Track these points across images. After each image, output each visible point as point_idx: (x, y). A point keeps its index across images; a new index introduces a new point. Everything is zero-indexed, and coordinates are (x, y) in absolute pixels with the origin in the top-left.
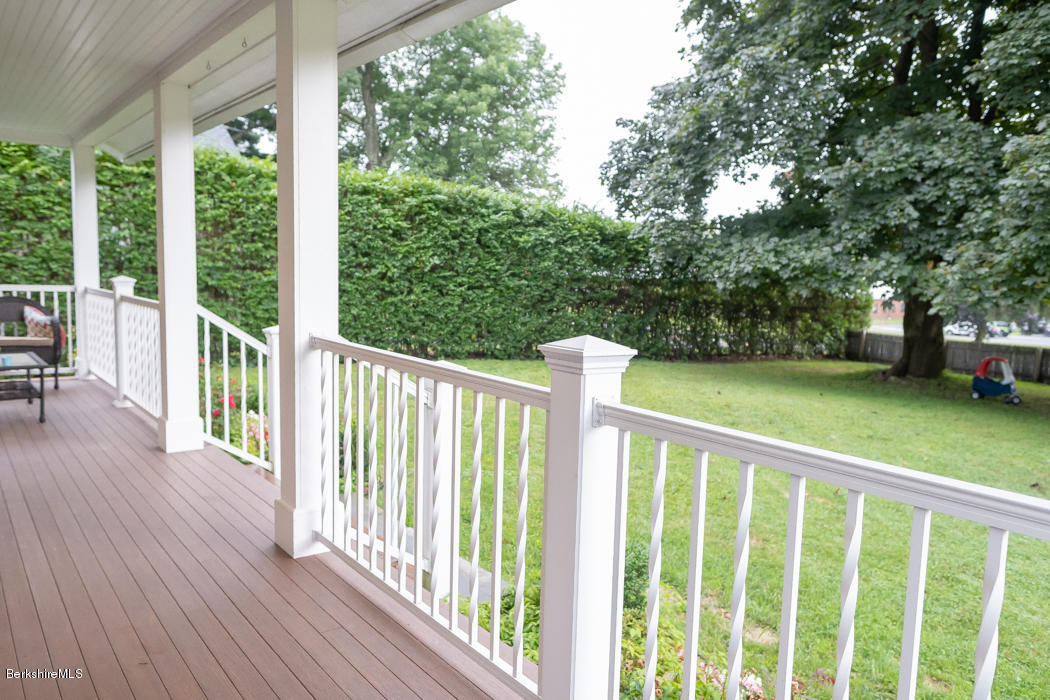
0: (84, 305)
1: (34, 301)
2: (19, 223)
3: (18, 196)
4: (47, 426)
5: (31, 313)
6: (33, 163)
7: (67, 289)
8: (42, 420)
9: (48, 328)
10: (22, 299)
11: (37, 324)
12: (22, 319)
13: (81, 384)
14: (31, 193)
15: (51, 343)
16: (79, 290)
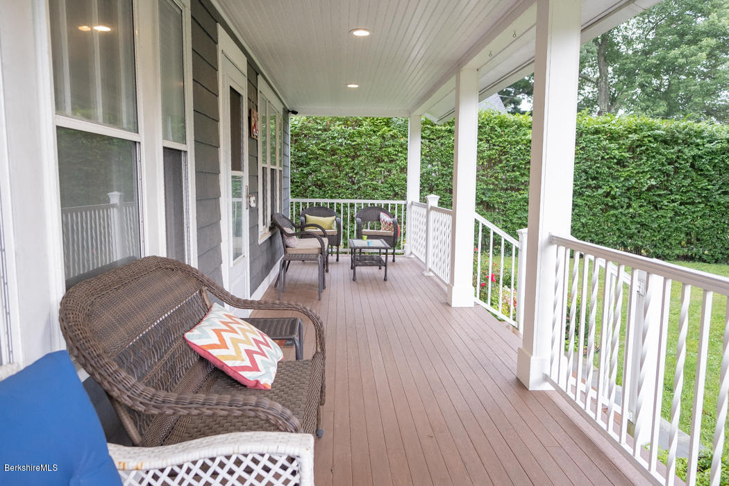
0: (411, 213)
1: (385, 211)
2: (380, 164)
3: (381, 148)
4: (388, 283)
5: (384, 217)
6: (389, 129)
7: (402, 202)
8: (385, 280)
9: (392, 225)
10: (379, 208)
11: (386, 223)
12: (379, 220)
13: (407, 259)
14: (387, 146)
15: (393, 234)
16: (409, 202)
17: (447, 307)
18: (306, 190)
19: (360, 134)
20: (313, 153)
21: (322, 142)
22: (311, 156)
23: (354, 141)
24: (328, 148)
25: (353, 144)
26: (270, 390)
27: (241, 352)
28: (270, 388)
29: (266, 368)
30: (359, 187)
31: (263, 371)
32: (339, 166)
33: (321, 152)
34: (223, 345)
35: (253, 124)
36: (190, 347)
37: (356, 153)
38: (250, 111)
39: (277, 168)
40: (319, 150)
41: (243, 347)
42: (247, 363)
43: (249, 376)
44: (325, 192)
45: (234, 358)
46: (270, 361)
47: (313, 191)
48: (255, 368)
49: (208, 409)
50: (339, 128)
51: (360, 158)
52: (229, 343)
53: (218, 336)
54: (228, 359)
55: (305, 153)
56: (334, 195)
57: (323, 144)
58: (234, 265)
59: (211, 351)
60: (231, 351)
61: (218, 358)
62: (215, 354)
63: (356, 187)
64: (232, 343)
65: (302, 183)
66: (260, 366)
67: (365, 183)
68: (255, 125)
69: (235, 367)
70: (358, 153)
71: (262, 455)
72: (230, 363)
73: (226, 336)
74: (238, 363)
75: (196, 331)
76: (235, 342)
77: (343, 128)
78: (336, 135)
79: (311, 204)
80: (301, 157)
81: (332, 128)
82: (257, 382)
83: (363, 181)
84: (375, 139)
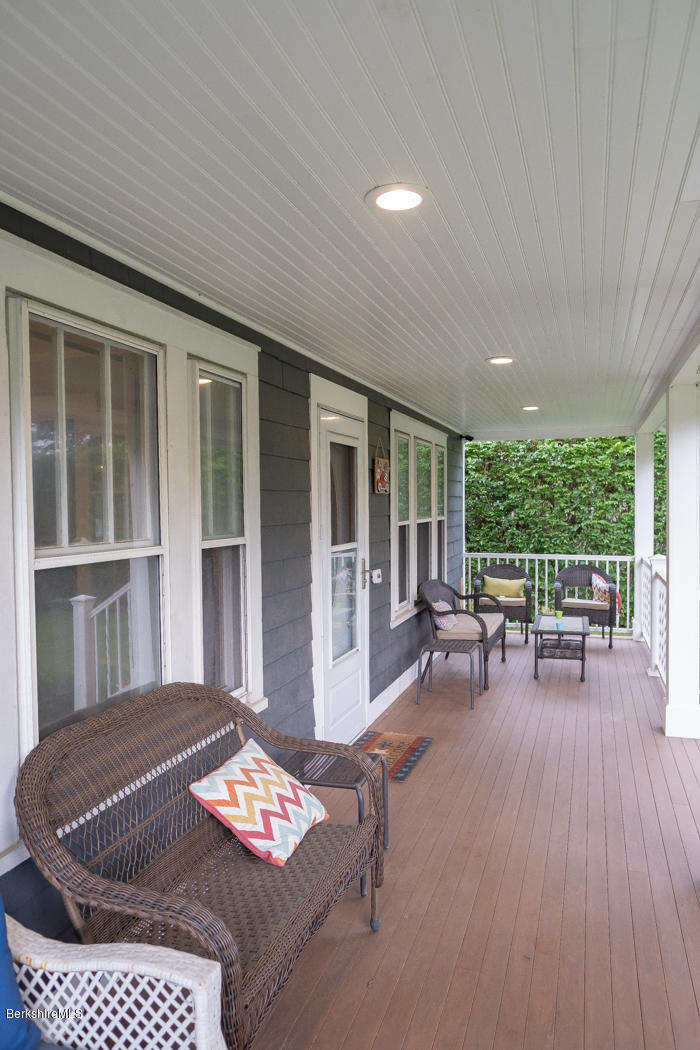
0: (640, 574)
1: (600, 571)
2: (611, 496)
3: (611, 473)
4: (584, 686)
5: (598, 582)
6: (624, 444)
7: (627, 559)
8: (582, 679)
9: (607, 594)
10: (592, 568)
11: (599, 590)
12: (591, 585)
13: (632, 644)
14: (622, 469)
15: (608, 608)
16: (637, 560)
17: (658, 735)
18: (504, 532)
19: (580, 453)
20: (512, 482)
21: (526, 467)
22: (510, 486)
23: (571, 464)
24: (534, 475)
25: (571, 467)
26: (281, 868)
27: (254, 813)
28: (282, 864)
29: (284, 836)
30: (580, 528)
31: (278, 841)
32: (552, 500)
33: (523, 481)
34: (234, 803)
35: (378, 477)
36: (194, 801)
37: (574, 480)
38: (373, 462)
39: (433, 520)
40: (521, 477)
41: (259, 806)
42: (260, 828)
43: (260, 845)
44: (529, 535)
45: (244, 820)
46: (293, 826)
47: (513, 534)
48: (268, 835)
49: (130, 907)
50: (549, 447)
51: (582, 488)
52: (241, 799)
53: (229, 790)
54: (235, 821)
55: (502, 483)
56: (542, 540)
57: (527, 469)
58: (334, 666)
59: (218, 808)
60: (242, 811)
61: (228, 819)
62: (223, 813)
63: (575, 528)
64: (246, 800)
65: (498, 523)
66: (276, 833)
67: (588, 522)
68: (382, 478)
69: (245, 831)
70: (578, 480)
71: (158, 980)
72: (239, 826)
73: (240, 790)
74: (248, 827)
75: (205, 782)
76: (249, 798)
77: (556, 446)
78: (545, 456)
79: (493, 561)
80: (497, 487)
81: (540, 447)
82: (270, 854)
83: (586, 519)
84: (604, 460)
